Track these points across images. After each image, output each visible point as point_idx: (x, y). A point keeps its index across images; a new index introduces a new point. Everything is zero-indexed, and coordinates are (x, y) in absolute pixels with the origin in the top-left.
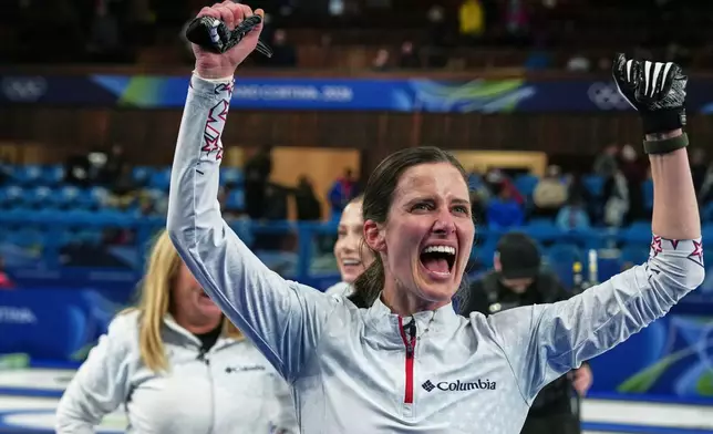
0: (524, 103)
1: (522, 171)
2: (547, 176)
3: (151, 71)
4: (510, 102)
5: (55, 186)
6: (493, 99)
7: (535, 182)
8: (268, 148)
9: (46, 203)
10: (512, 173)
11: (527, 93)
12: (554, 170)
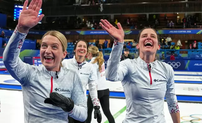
0: (131, 33)
1: (131, 42)
2: (134, 42)
3: (83, 30)
4: (129, 33)
5: (72, 45)
6: (127, 33)
7: (133, 43)
8: (99, 39)
9: (71, 47)
10: (130, 42)
11: (131, 32)
12: (135, 42)
